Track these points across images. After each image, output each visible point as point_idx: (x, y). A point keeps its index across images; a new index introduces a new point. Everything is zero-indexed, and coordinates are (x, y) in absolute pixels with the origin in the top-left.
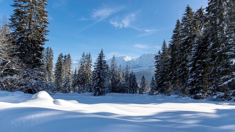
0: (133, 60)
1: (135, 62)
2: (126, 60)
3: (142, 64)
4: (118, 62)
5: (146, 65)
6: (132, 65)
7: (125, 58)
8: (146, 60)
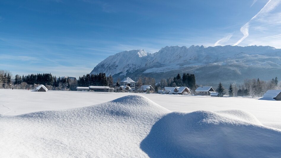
0: (150, 55)
1: (154, 59)
2: (140, 56)
3: (164, 61)
4: (129, 58)
5: (170, 62)
6: (150, 63)
7: (139, 53)
8: (170, 56)
